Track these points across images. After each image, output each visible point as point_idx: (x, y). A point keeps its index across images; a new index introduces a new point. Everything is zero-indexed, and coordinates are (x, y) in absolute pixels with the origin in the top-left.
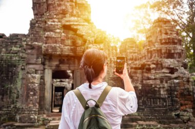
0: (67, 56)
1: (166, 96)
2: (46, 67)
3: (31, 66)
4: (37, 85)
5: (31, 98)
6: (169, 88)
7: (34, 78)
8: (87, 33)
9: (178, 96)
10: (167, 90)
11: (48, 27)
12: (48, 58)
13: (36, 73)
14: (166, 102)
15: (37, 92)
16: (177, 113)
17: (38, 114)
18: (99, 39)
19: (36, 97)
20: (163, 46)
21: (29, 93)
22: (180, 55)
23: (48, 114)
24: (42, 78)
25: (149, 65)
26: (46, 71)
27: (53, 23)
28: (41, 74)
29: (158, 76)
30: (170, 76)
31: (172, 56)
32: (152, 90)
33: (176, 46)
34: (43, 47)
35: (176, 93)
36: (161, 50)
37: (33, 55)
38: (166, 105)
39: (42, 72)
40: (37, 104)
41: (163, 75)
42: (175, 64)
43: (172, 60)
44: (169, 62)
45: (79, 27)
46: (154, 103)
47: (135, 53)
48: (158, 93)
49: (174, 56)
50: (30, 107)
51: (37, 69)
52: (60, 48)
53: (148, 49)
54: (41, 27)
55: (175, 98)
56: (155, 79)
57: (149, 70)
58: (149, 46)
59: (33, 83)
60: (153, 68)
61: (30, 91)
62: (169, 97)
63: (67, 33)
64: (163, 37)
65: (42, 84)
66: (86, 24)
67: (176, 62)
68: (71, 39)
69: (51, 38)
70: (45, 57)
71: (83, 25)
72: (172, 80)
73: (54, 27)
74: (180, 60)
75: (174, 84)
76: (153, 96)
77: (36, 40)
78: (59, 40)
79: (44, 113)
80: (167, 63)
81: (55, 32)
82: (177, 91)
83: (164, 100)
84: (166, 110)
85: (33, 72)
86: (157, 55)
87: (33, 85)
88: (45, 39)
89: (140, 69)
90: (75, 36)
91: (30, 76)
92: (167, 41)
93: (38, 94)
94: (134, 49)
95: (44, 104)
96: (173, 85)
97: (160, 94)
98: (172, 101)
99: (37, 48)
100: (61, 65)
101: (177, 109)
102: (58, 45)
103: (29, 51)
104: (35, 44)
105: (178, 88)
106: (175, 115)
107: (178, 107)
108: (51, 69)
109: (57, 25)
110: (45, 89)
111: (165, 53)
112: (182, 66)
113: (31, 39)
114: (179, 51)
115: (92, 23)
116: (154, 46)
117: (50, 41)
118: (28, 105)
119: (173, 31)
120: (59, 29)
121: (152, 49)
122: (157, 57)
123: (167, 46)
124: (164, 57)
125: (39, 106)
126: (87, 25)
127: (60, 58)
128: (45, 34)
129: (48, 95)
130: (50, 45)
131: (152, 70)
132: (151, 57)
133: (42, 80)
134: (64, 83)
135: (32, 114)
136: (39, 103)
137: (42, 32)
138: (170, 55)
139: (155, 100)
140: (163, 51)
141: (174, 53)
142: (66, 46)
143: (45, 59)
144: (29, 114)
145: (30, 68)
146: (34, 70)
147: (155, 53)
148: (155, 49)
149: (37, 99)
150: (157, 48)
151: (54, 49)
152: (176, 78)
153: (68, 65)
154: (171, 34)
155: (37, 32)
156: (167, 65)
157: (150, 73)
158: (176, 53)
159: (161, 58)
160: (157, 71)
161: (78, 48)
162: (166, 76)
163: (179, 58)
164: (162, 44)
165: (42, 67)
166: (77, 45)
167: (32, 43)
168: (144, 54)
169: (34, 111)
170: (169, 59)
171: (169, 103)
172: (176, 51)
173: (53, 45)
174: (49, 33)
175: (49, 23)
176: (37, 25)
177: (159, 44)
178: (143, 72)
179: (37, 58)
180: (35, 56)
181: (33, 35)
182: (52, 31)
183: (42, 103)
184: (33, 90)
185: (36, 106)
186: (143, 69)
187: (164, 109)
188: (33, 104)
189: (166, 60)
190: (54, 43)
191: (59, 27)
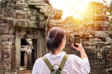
0: (32, 28)
1: (102, 57)
2: (16, 36)
3: (4, 36)
4: (9, 50)
5: (5, 59)
6: (103, 52)
7: (7, 44)
8: (47, 11)
9: (110, 58)
10: (102, 53)
11: (18, 6)
12: (18, 30)
13: (8, 41)
14: (101, 61)
15: (10, 55)
16: (109, 70)
17: (11, 72)
18: (58, 16)
19: (9, 59)
20: (95, 22)
21: (4, 56)
22: (107, 28)
23: (18, 71)
24: (14, 44)
25: (88, 35)
26: (17, 39)
27: (21, 4)
28: (12, 41)
29: (94, 43)
30: (103, 43)
31: (101, 29)
32: (92, 53)
33: (104, 22)
34: (14, 21)
35: (108, 55)
36: (93, 25)
37: (6, 27)
38: (102, 64)
39: (13, 40)
40: (10, 64)
41: (98, 42)
42: (103, 34)
43: (101, 32)
44: (99, 33)
45: (41, 7)
46: (93, 62)
47: (74, 27)
48: (96, 56)
49: (103, 29)
50: (4, 67)
51: (10, 38)
52: (27, 22)
53: (84, 24)
54: (12, 6)
55: (108, 59)
56: (92, 45)
57: (88, 39)
58: (85, 22)
59: (7, 48)
60: (91, 38)
61: (4, 55)
62: (103, 58)
63: (32, 11)
64: (95, 16)
65: (14, 49)
66: (46, 4)
67: (104, 34)
68: (35, 16)
69: (20, 14)
70: (15, 29)
71: (44, 5)
72: (106, 46)
73: (22, 6)
74: (107, 32)
75: (107, 48)
76: (92, 57)
77: (8, 16)
78: (27, 16)
79: (15, 71)
80: (98, 34)
81: (23, 11)
82: (109, 54)
83: (100, 60)
84: (102, 67)
85: (7, 40)
86: (90, 28)
87: (6, 50)
88: (15, 15)
89: (81, 38)
90: (38, 13)
91: (4, 43)
92: (98, 18)
93: (11, 57)
94: (73, 24)
95: (15, 64)
96: (106, 50)
97: (97, 56)
98: (106, 61)
99: (9, 22)
100: (27, 35)
101: (109, 67)
102: (26, 20)
103: (3, 24)
104: (8, 19)
105: (110, 51)
106: (108, 71)
107: (110, 65)
108: (20, 38)
109: (25, 5)
110: (16, 53)
111: (96, 27)
112: (108, 36)
113: (4, 15)
114: (106, 25)
115: (50, 4)
116: (89, 21)
117: (19, 17)
118: (2, 65)
119: (102, 11)
120: (26, 8)
121: (87, 24)
122: (91, 30)
123: (98, 22)
124: (96, 30)
125: (11, 66)
126: (47, 6)
127: (27, 30)
128: (15, 11)
129: (18, 57)
130: (19, 20)
131: (90, 39)
132: (86, 30)
133: (13, 46)
134: (25, 49)
135: (6, 72)
136: (12, 64)
137: (12, 10)
138: (100, 28)
139: (94, 60)
140: (95, 26)
141: (103, 27)
142: (32, 21)
143: (16, 30)
144: (3, 72)
145: (4, 37)
146: (7, 39)
147: (90, 27)
148: (89, 24)
149: (10, 60)
150: (91, 23)
151: (23, 23)
152: (108, 45)
153: (33, 35)
154: (101, 13)
155: (9, 9)
156: (98, 35)
157: (89, 41)
158: (104, 27)
159: (94, 30)
160: (93, 40)
161: (40, 22)
162: (100, 43)
163: (106, 30)
164: (94, 20)
165: (13, 37)
166: (40, 20)
167: (5, 18)
168: (82, 27)
169: (8, 70)
170: (100, 31)
171: (103, 62)
172: (105, 26)
173: (22, 20)
174: (18, 11)
175: (18, 3)
176: (8, 4)
177: (93, 20)
178: (83, 41)
179: (10, 30)
180: (8, 28)
181: (5, 12)
182: (21, 9)
183: (14, 63)
184: (7, 54)
185: (9, 66)
186: (84, 38)
187: (100, 66)
188: (7, 64)
189: (97, 32)
190: (23, 19)
191: (25, 6)
